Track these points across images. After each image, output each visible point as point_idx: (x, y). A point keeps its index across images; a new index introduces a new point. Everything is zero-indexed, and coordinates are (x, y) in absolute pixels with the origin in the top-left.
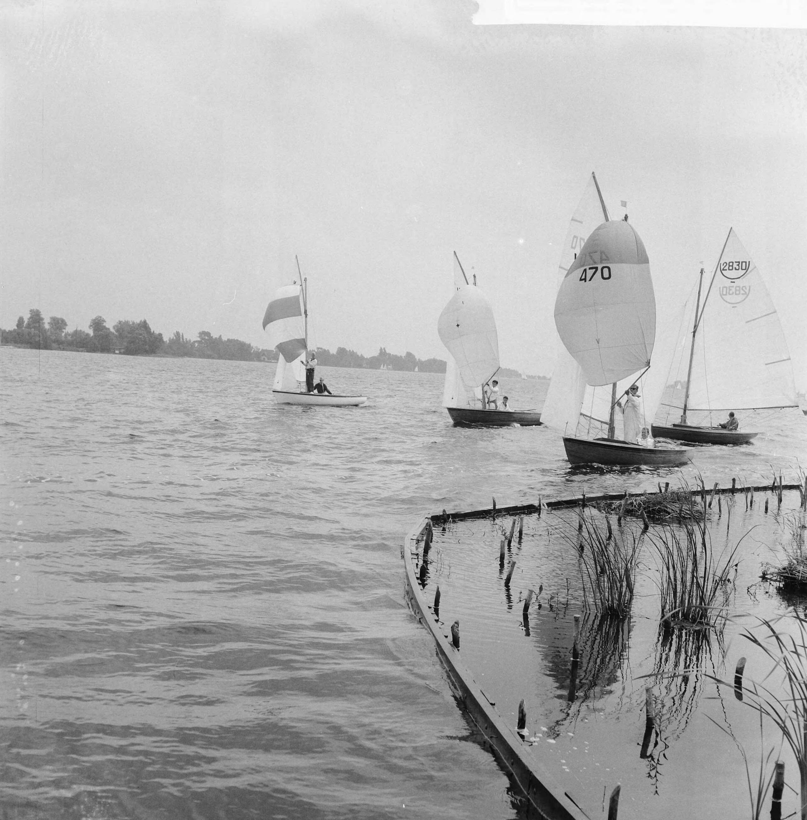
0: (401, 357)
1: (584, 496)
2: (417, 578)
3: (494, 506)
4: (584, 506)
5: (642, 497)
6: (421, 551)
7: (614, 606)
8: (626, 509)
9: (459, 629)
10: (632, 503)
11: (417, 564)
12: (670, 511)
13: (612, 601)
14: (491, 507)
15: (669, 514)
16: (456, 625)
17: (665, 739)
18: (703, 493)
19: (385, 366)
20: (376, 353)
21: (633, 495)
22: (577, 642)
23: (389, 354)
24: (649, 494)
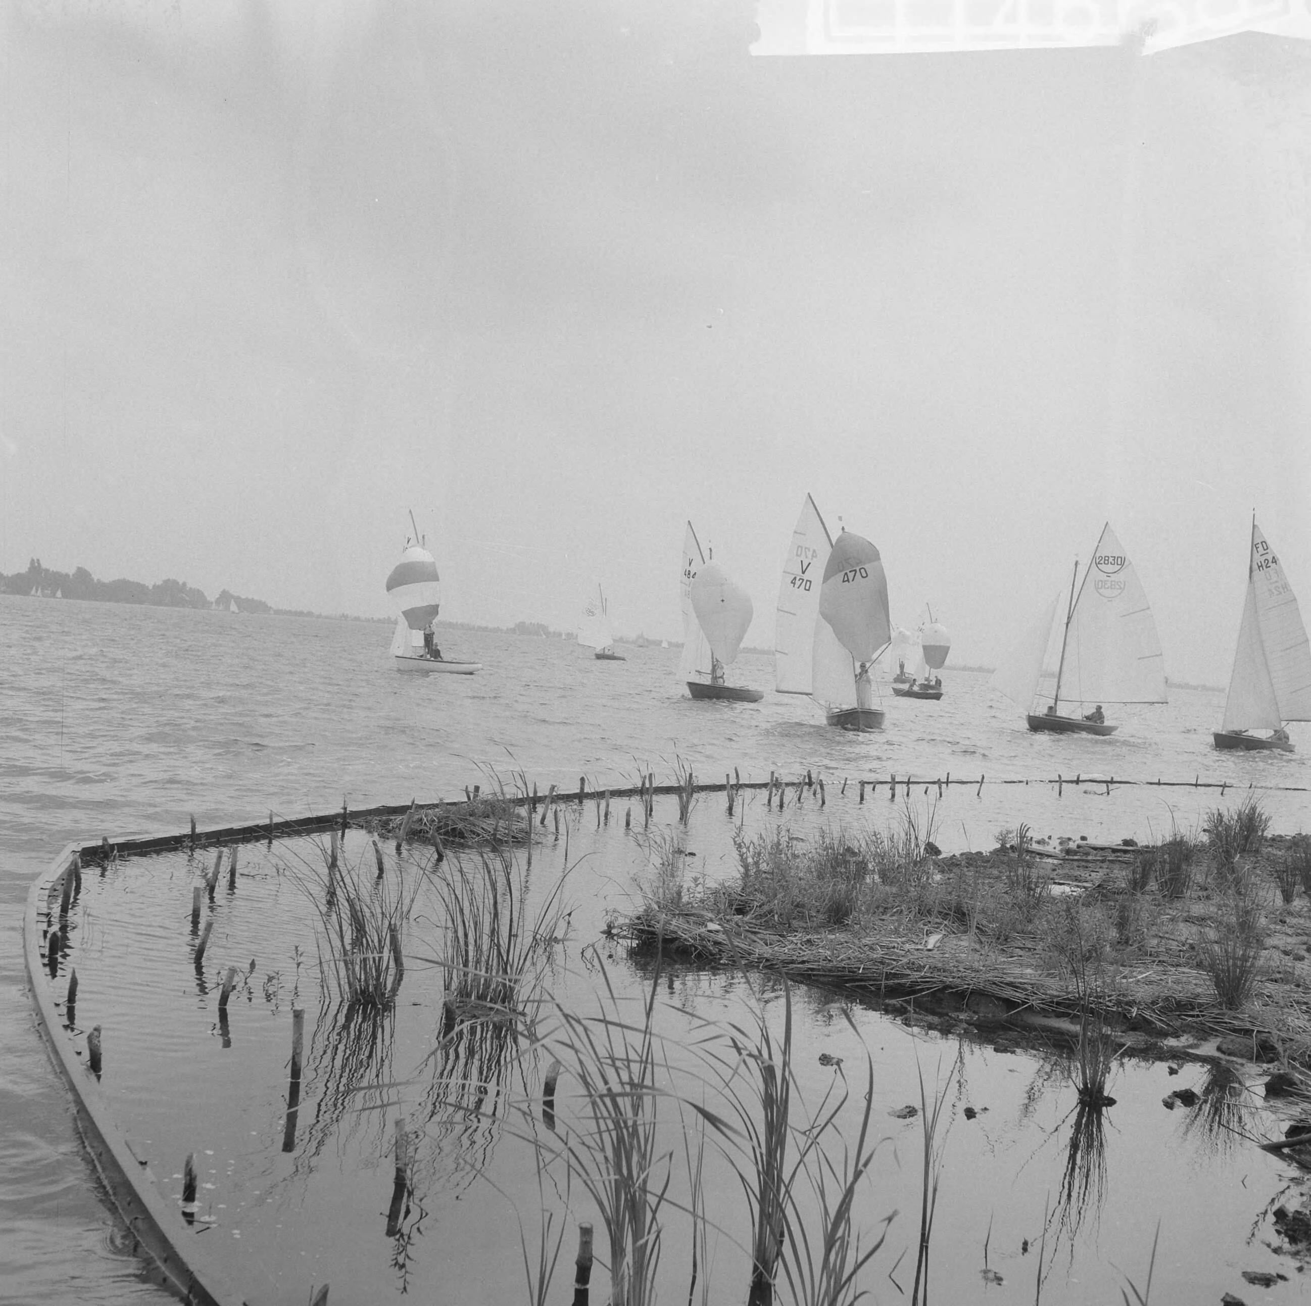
0: (67, 575)
1: (345, 809)
2: (43, 956)
3: (193, 828)
4: (345, 826)
5: (437, 810)
6: (56, 910)
7: (368, 988)
8: (412, 829)
9: (101, 1038)
10: (421, 820)
11: (45, 932)
12: (480, 831)
13: (366, 981)
14: (187, 830)
15: (478, 835)
16: (96, 1033)
17: (421, 1200)
18: (535, 801)
19: (39, 591)
20: (24, 569)
21: (422, 807)
22: (298, 1051)
23: (47, 571)
24: (448, 804)
